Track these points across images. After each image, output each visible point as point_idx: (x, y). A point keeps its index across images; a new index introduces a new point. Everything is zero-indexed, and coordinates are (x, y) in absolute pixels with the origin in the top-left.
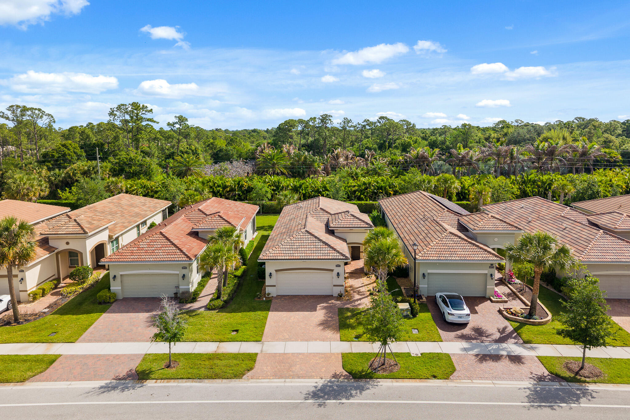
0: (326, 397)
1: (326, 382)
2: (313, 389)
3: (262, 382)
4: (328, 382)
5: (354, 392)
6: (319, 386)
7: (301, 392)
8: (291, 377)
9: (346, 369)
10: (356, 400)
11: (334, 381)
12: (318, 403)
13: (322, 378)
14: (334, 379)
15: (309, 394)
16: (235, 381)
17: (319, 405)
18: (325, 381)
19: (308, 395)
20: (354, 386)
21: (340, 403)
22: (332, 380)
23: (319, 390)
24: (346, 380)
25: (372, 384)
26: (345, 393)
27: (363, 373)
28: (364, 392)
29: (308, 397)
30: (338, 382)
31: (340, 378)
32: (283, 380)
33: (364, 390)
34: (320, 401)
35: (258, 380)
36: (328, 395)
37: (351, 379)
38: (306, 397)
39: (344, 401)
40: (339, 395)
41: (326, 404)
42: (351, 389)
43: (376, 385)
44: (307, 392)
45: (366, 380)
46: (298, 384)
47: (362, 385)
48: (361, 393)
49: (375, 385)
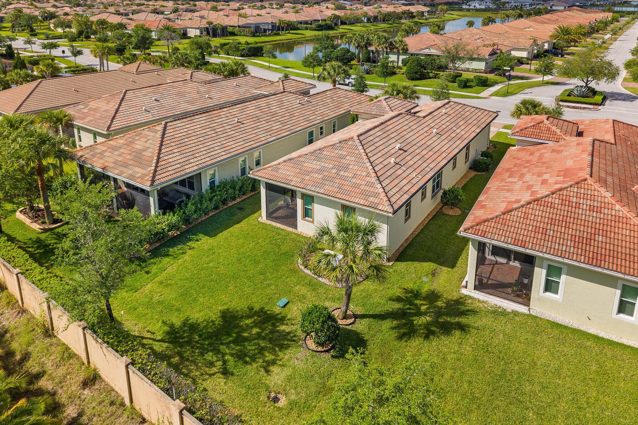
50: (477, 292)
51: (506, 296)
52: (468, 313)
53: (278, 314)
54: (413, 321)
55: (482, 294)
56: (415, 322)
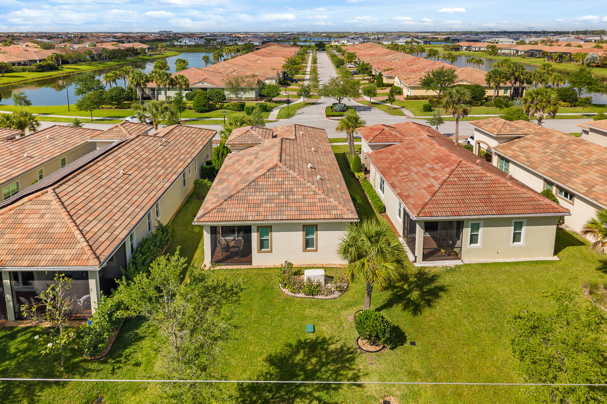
50: (425, 262)
51: (443, 258)
52: (435, 278)
53: (316, 339)
54: (409, 299)
55: (429, 262)
56: (412, 299)
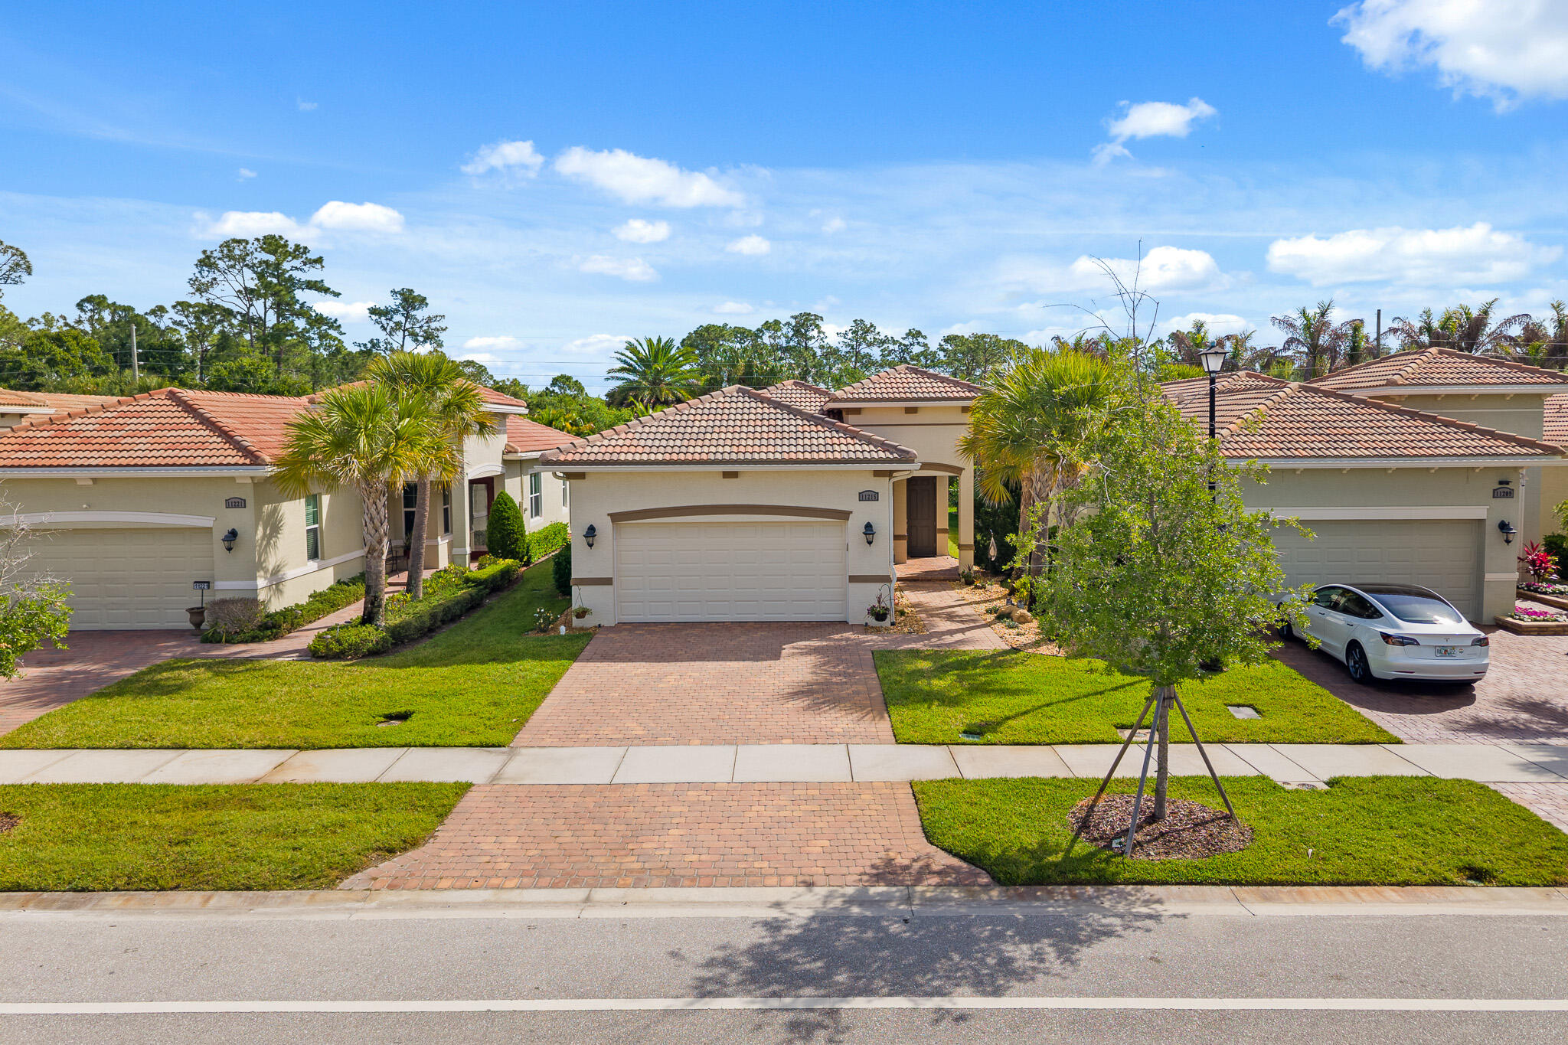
0: (840, 978)
1: (837, 902)
2: (761, 936)
3: (447, 906)
4: (851, 901)
5: (1020, 953)
6: (794, 923)
7: (674, 954)
8: (630, 880)
9: (948, 842)
10: (1047, 993)
11: (887, 898)
12: (788, 1017)
13: (809, 885)
14: (881, 889)
15: (728, 963)
16: (287, 901)
17: (794, 1026)
18: (827, 898)
19: (719, 971)
20: (1010, 922)
21: (940, 1015)
22: (872, 890)
23: (794, 941)
24: (955, 894)
25: (1121, 908)
26: (966, 956)
27: (1051, 859)
28: (1085, 953)
29: (721, 981)
30: (908, 899)
31: (918, 880)
32: (580, 894)
33: (1081, 942)
34: (800, 1004)
35: (428, 896)
36: (853, 968)
37: (986, 887)
38: (704, 981)
39: (965, 1001)
40: (925, 964)
41: (844, 1020)
42: (999, 936)
43: (1150, 917)
44: (719, 954)
45: (1077, 890)
46: (664, 913)
47: (1058, 917)
48: (1066, 956)
49: (1138, 916)
